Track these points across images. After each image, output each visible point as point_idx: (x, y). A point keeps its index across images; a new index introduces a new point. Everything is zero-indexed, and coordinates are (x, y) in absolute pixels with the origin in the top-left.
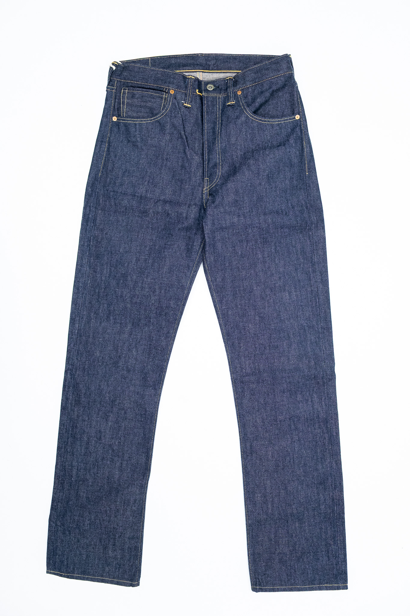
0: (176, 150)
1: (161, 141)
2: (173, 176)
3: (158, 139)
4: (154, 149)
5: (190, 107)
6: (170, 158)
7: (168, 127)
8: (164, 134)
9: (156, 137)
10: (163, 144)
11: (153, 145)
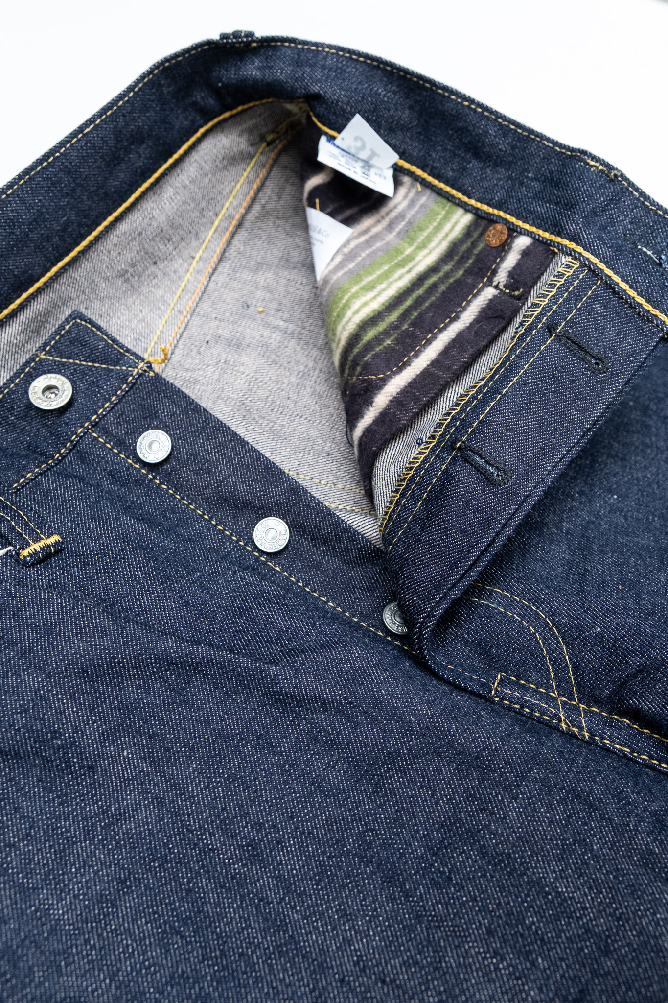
0: (237, 751)
1: (121, 815)
2: (392, 877)
3: (88, 833)
4: (129, 902)
5: (57, 543)
6: (259, 826)
7: (71, 711)
8: (91, 768)
9: (71, 842)
10: (148, 815)
11: (101, 899)
